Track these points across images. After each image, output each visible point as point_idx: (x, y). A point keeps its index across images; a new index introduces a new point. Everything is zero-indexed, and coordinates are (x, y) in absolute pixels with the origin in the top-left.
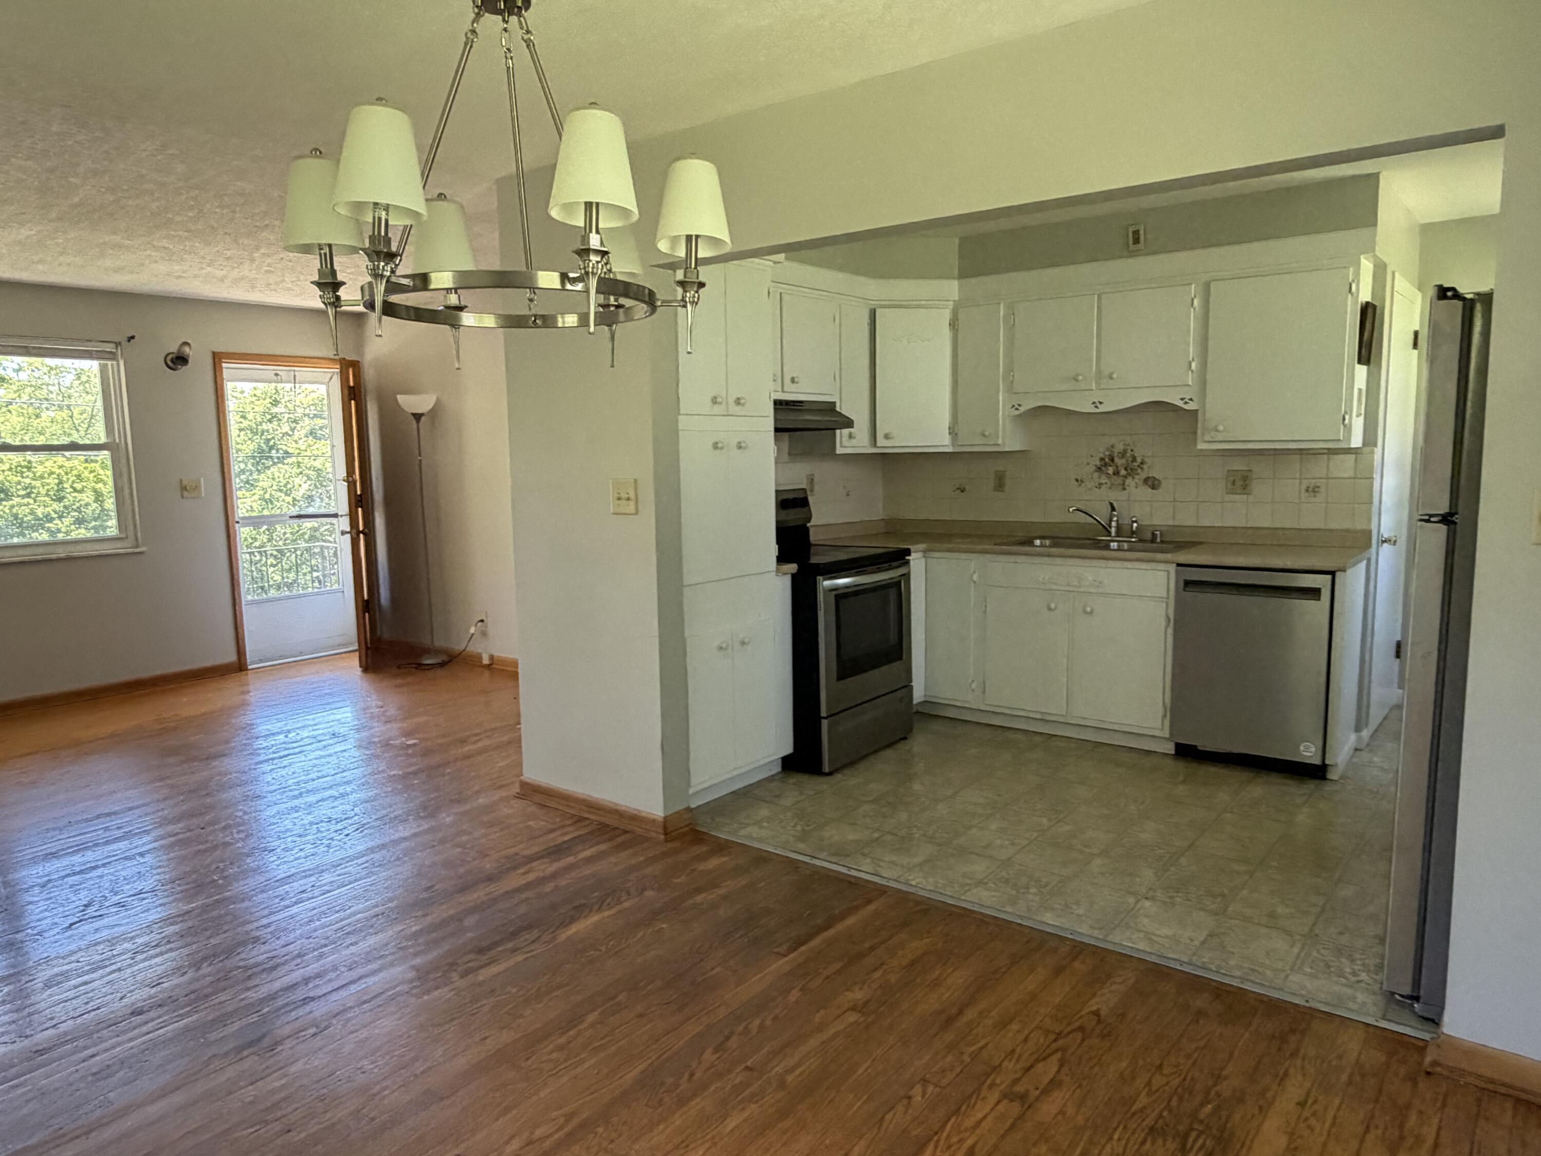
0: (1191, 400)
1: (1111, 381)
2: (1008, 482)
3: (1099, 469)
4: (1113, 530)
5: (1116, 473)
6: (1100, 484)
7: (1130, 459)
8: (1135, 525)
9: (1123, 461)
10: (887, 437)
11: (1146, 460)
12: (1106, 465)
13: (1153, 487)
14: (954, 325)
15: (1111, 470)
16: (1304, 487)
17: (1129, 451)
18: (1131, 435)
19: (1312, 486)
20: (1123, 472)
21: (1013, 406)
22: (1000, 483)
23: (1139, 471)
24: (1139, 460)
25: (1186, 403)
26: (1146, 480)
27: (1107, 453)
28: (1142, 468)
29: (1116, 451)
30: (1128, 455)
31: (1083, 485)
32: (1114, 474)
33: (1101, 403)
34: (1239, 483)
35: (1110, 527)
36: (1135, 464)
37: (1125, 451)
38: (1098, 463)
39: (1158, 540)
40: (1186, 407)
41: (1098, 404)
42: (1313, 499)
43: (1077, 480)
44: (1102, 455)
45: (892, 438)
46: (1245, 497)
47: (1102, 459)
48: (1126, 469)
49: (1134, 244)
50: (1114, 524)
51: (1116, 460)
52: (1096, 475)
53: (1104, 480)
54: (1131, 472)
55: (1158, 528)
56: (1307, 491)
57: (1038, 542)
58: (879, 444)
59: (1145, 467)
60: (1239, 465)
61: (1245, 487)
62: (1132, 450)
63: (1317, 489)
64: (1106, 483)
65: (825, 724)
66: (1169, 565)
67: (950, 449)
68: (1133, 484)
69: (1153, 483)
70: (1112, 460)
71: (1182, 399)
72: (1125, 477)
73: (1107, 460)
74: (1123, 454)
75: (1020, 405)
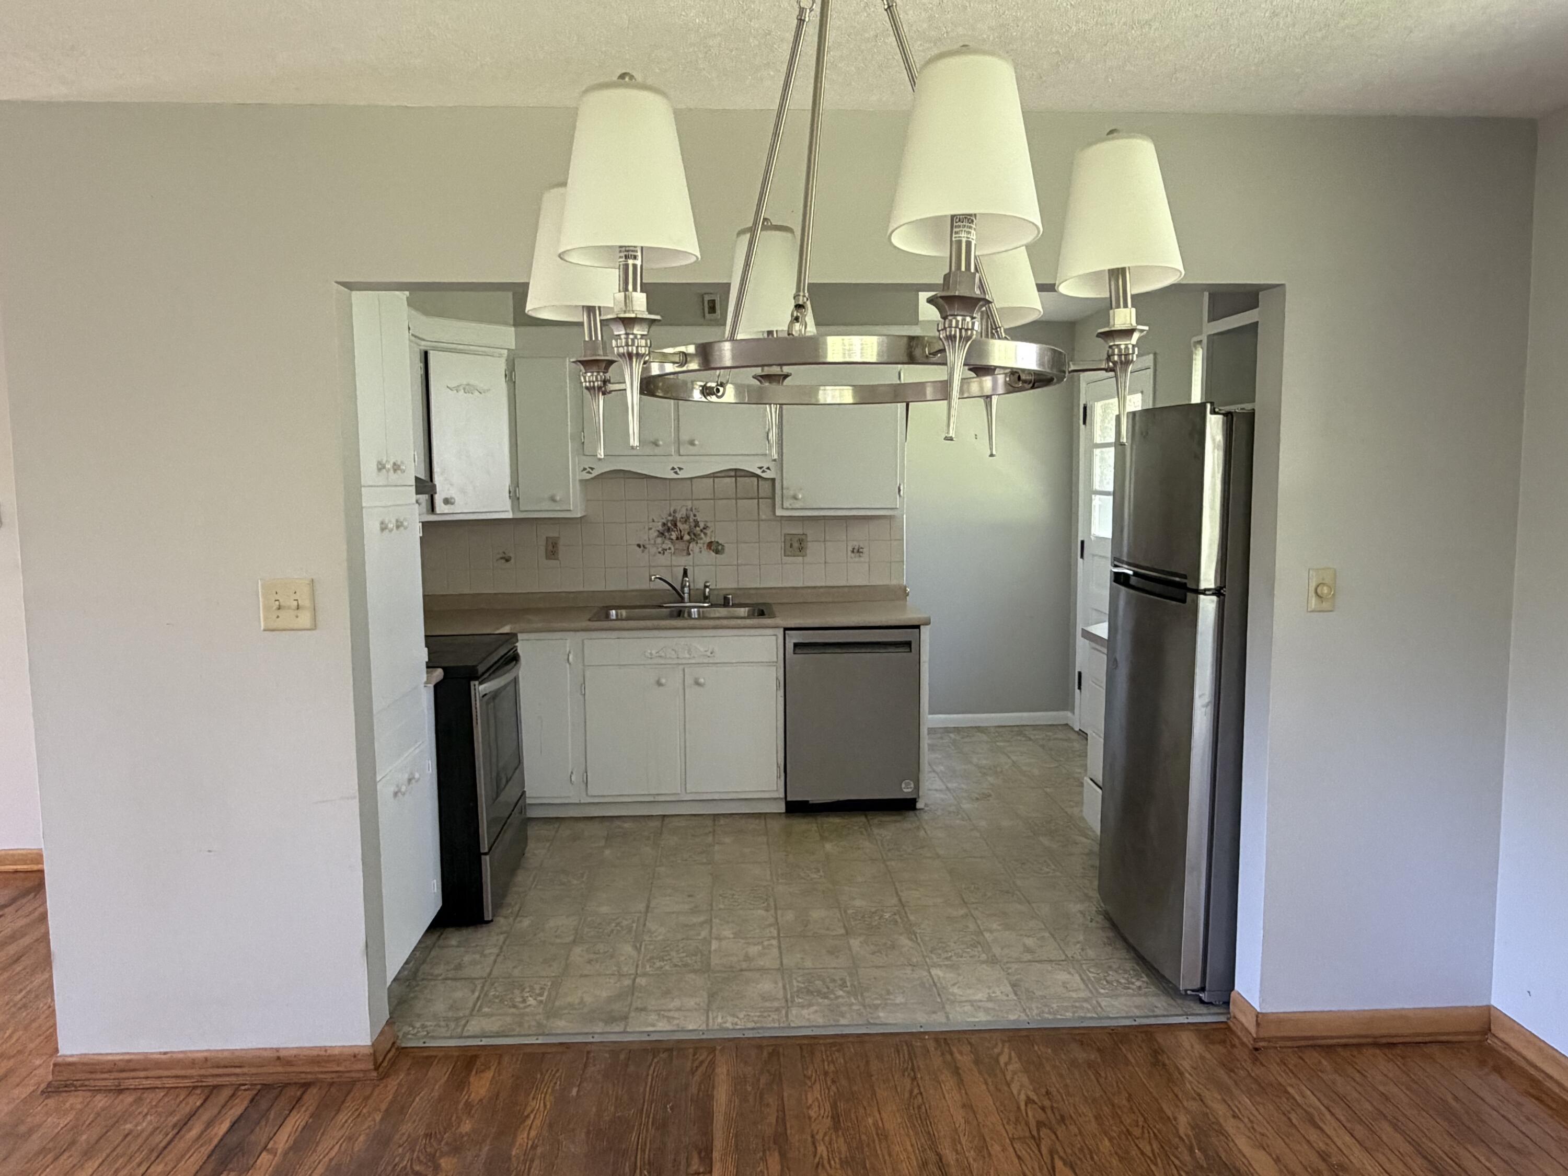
0: (768, 468)
1: (691, 447)
2: (562, 549)
3: (661, 534)
4: (686, 596)
5: (680, 538)
6: (664, 550)
7: (693, 524)
8: (707, 590)
9: (686, 527)
10: (447, 501)
11: (709, 524)
12: (669, 530)
13: (717, 552)
14: (510, 376)
15: (674, 536)
16: (850, 549)
17: (692, 516)
18: (692, 500)
19: (857, 548)
20: (687, 537)
21: (585, 469)
22: (552, 550)
23: (702, 535)
24: (702, 525)
25: (764, 472)
26: (710, 545)
27: (670, 518)
28: (705, 534)
29: (678, 516)
30: (691, 520)
31: (646, 551)
32: (677, 539)
33: (680, 469)
34: (796, 545)
35: (684, 593)
36: (698, 529)
37: (688, 517)
38: (660, 528)
39: (731, 604)
40: (763, 475)
41: (678, 470)
42: (857, 559)
43: (639, 546)
44: (664, 521)
45: (452, 504)
46: (800, 558)
47: (664, 524)
48: (689, 534)
49: (709, 313)
50: (686, 590)
51: (679, 524)
52: (659, 540)
53: (668, 544)
54: (694, 537)
55: (728, 592)
56: (853, 552)
57: (613, 612)
58: (438, 510)
59: (708, 531)
60: (797, 530)
61: (801, 549)
62: (695, 516)
63: (861, 550)
64: (670, 549)
65: (486, 860)
66: (777, 629)
67: (510, 515)
68: (697, 549)
69: (715, 548)
70: (675, 525)
71: (760, 468)
72: (689, 542)
73: (669, 525)
74: (686, 520)
75: (592, 469)
